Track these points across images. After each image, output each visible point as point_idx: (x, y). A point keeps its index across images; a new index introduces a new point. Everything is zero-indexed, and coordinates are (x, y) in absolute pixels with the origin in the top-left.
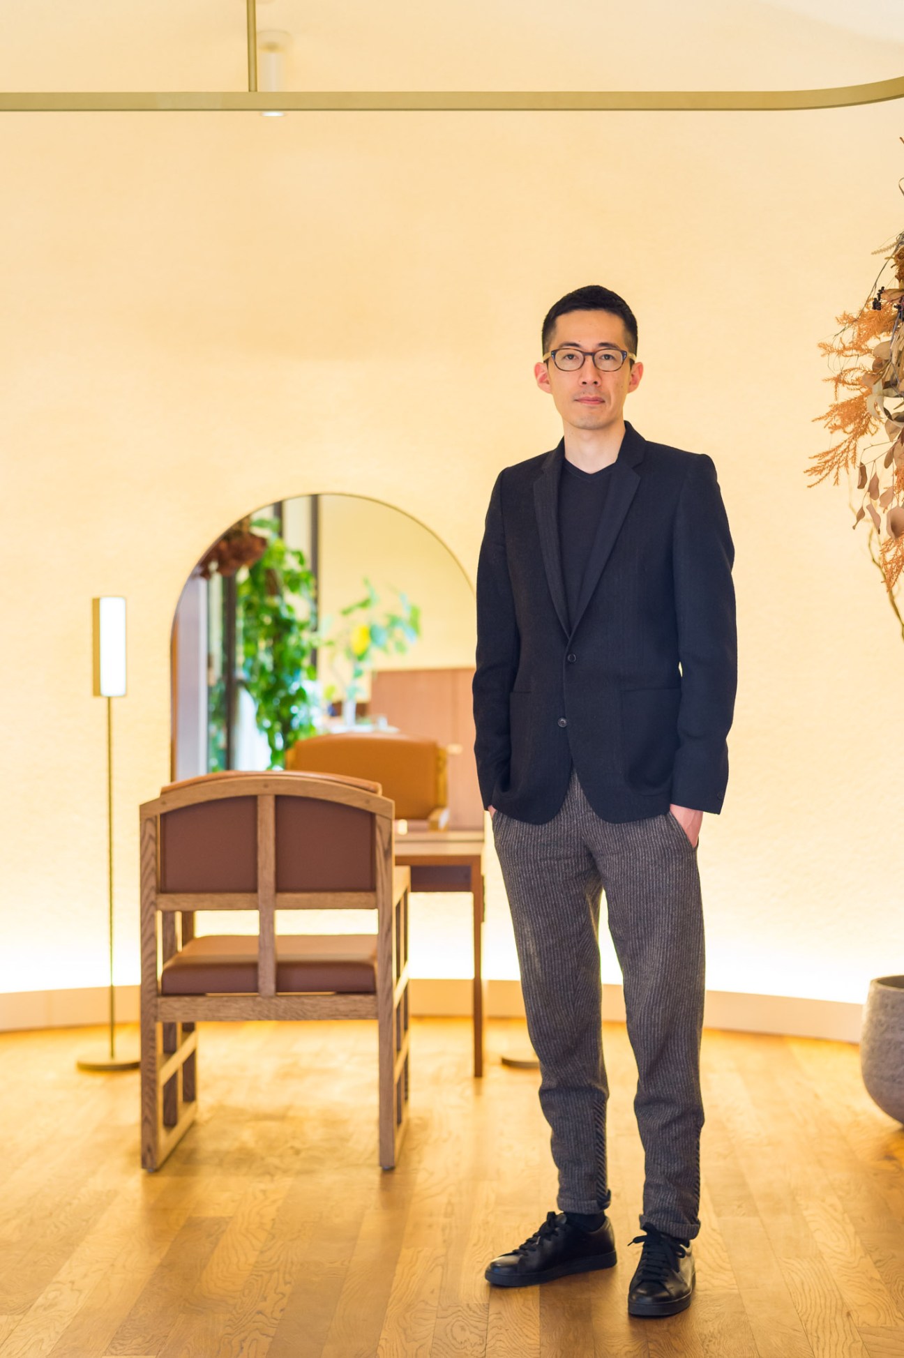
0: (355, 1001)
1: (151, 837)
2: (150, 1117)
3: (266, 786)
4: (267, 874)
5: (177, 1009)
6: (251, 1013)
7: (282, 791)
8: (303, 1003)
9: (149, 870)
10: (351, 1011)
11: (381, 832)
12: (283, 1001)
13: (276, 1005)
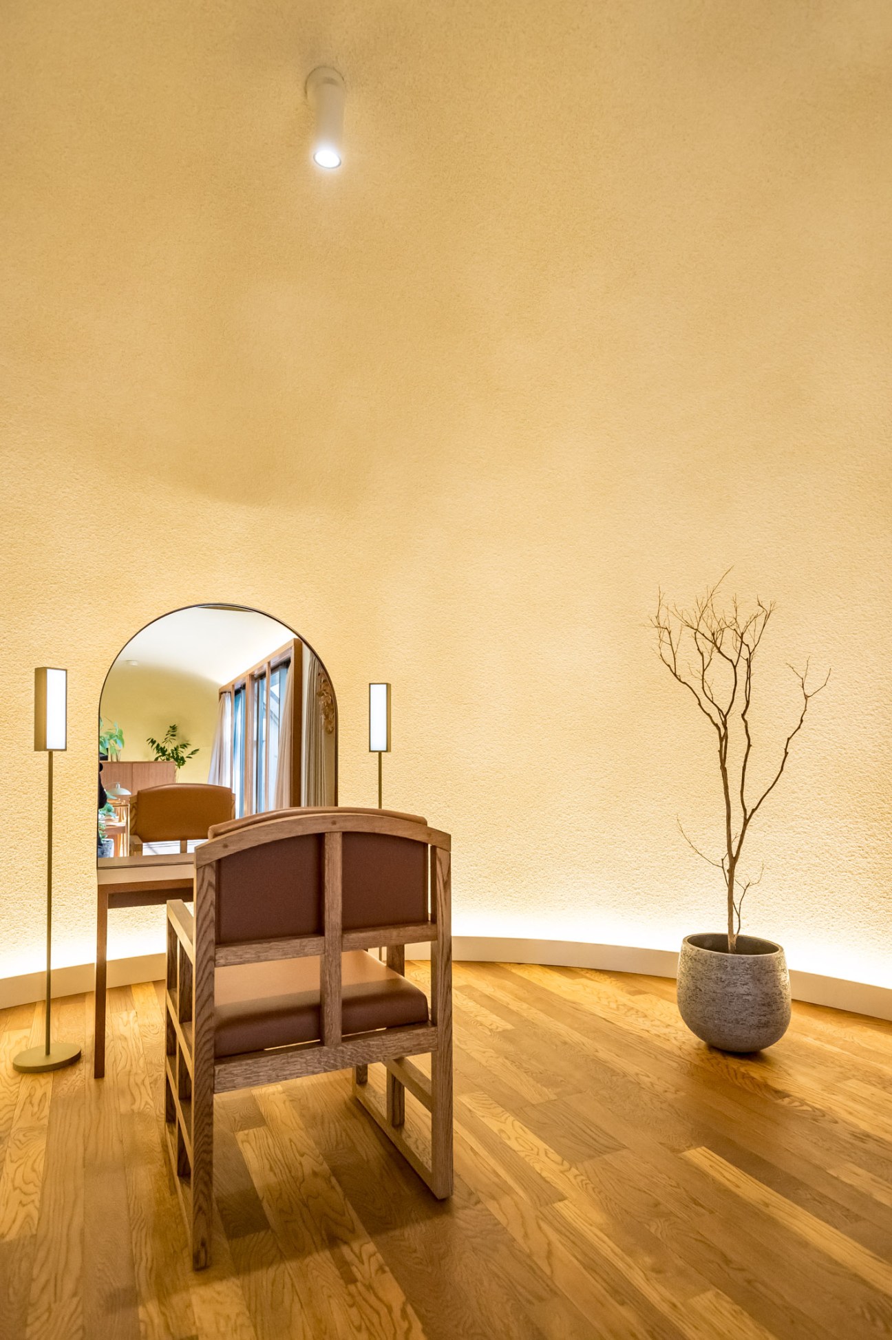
0: (418, 1035)
1: (210, 884)
2: (205, 1206)
3: (334, 823)
4: (334, 915)
5: (237, 1075)
6: (317, 1065)
7: (350, 827)
8: (369, 1046)
9: (207, 923)
10: (414, 1046)
11: (441, 863)
12: (350, 1047)
13: (343, 1052)
